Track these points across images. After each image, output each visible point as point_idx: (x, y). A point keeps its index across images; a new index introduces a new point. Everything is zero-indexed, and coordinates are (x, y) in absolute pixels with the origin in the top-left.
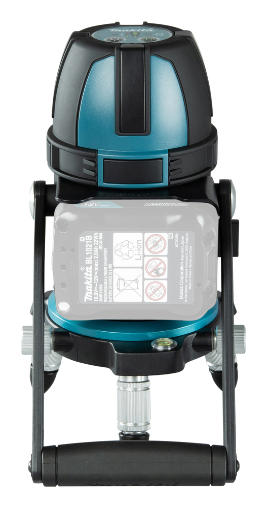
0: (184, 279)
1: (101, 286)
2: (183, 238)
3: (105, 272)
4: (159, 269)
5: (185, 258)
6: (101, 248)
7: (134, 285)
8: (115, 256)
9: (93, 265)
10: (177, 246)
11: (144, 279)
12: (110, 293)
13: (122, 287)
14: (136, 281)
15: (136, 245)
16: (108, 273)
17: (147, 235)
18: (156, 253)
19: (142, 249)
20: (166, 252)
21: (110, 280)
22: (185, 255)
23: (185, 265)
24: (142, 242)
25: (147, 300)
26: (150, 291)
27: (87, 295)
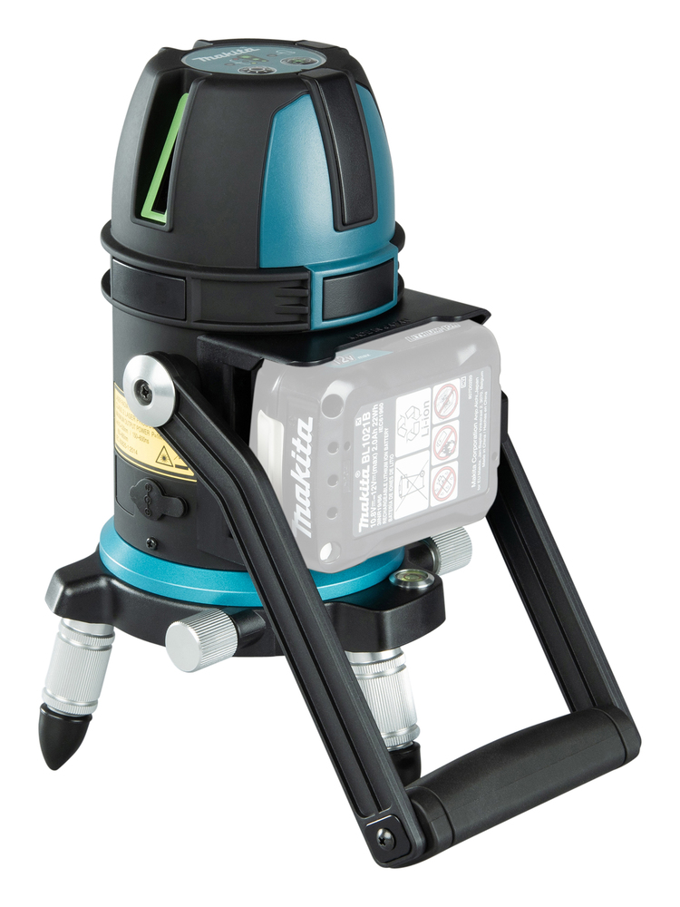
0: (478, 451)
1: (379, 497)
2: (477, 382)
3: (386, 471)
4: (449, 443)
5: (479, 415)
6: (381, 430)
7: (419, 483)
8: (397, 438)
9: (371, 463)
10: (470, 397)
11: (432, 467)
12: (390, 507)
13: (405, 491)
14: (422, 474)
15: (422, 410)
16: (388, 472)
17: (437, 388)
18: (446, 417)
19: (429, 416)
20: (457, 413)
21: (391, 482)
22: (479, 410)
23: (478, 427)
24: (429, 404)
25: (435, 503)
26: (437, 487)
27: (362, 520)
